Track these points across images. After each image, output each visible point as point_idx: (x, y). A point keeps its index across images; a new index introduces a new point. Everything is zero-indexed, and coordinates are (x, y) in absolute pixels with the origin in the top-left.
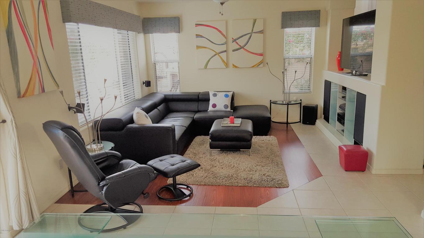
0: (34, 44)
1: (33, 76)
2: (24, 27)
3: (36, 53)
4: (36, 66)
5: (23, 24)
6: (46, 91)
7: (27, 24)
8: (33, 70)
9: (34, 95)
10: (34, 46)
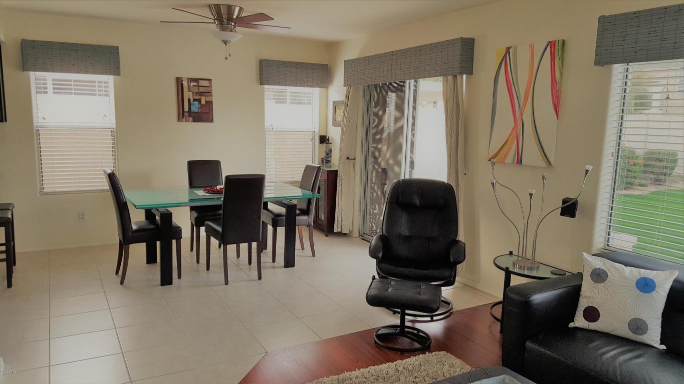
0: (521, 104)
1: (510, 140)
2: (512, 84)
3: (521, 115)
4: (517, 130)
5: (511, 79)
6: (523, 164)
7: (517, 80)
8: (510, 135)
9: (504, 162)
10: (521, 107)
